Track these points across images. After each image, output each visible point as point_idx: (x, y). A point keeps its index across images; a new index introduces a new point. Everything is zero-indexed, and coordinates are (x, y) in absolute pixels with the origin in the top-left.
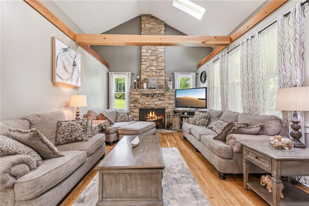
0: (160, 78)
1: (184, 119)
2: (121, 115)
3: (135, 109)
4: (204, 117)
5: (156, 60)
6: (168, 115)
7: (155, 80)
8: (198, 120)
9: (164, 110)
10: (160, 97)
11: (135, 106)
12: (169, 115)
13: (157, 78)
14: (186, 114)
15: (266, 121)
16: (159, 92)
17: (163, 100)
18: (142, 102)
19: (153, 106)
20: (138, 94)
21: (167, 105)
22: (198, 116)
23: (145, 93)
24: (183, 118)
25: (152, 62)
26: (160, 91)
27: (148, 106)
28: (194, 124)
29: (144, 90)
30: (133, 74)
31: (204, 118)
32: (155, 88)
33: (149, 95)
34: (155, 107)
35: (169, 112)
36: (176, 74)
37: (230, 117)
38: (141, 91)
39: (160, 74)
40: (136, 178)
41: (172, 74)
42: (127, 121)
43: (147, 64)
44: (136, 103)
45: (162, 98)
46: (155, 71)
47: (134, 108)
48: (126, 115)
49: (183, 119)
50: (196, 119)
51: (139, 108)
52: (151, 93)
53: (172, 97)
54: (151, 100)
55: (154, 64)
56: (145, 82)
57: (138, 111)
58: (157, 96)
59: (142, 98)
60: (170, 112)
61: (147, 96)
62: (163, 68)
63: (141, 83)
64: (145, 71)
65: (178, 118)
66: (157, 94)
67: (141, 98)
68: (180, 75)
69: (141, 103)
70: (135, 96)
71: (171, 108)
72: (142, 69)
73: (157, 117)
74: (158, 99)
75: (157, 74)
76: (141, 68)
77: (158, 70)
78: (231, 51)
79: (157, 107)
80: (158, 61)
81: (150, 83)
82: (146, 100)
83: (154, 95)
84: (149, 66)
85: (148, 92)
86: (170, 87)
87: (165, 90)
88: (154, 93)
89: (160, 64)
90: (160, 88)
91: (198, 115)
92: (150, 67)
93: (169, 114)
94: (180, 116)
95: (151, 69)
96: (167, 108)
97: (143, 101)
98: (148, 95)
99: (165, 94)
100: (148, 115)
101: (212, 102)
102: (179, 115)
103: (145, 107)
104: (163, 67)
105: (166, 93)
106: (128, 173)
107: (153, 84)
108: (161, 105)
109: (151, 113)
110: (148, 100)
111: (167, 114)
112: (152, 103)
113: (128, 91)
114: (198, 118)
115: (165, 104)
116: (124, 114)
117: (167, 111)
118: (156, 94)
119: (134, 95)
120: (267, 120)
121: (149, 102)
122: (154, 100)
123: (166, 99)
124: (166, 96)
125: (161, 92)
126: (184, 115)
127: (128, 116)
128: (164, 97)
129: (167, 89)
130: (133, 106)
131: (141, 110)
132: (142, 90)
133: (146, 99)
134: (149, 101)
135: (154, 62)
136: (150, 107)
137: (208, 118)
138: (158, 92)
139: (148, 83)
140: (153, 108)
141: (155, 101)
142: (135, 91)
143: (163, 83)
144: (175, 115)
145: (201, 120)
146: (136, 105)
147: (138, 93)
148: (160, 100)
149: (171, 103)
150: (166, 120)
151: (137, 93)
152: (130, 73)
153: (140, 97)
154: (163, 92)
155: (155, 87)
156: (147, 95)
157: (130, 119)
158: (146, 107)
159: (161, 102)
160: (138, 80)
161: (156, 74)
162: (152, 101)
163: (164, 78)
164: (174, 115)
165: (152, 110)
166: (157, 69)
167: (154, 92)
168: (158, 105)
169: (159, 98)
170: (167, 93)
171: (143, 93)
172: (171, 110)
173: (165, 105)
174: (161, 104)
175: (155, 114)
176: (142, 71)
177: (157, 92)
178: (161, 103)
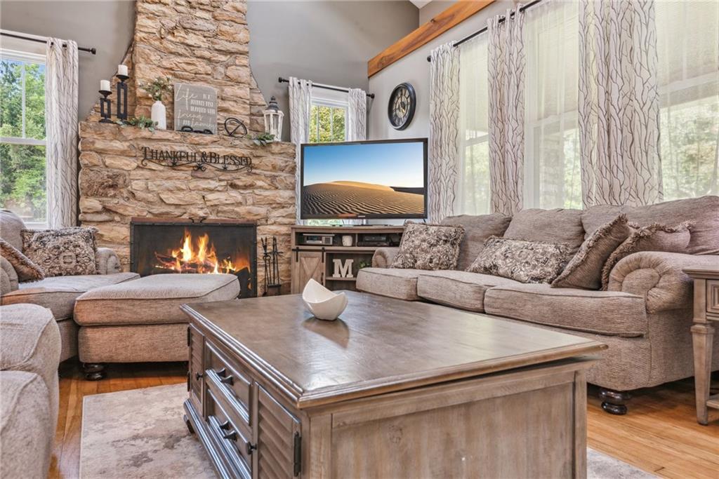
0: (229, 91)
1: (337, 262)
2: (50, 245)
3: (108, 226)
4: (443, 238)
5: (211, 9)
6: (270, 248)
7: (204, 96)
8: (422, 250)
9: (250, 228)
10: (234, 175)
11: (106, 210)
12: (275, 252)
13: (217, 91)
14: (347, 241)
15: (697, 211)
16: (230, 151)
17: (246, 187)
18: (147, 190)
19: (201, 213)
20: (123, 153)
21: (262, 210)
22: (422, 236)
23: (164, 149)
24: (334, 260)
25: (192, 11)
26: (235, 146)
27: (177, 212)
28: (410, 267)
29: (157, 135)
30: (94, 52)
31: (446, 241)
32: (209, 132)
33: (184, 161)
34: (212, 217)
35: (275, 239)
36: (296, 84)
37: (549, 225)
38: (138, 135)
39: (229, 73)
40: (491, 427)
41: (280, 80)
42: (91, 273)
43: (165, 15)
44: (112, 192)
45: (244, 179)
46: (207, 54)
47: (104, 217)
48: (82, 243)
49: (333, 264)
50: (415, 248)
51: (129, 220)
52: (190, 152)
53: (284, 174)
54: (193, 184)
55: (199, 22)
56: (159, 98)
57: (124, 232)
58: (220, 166)
59: (147, 173)
60: (277, 237)
61: (174, 166)
62: (241, 48)
63: (137, 101)
64: (157, 49)
65: (315, 261)
66: (221, 161)
67: (140, 172)
68: (311, 89)
69: (138, 194)
70: (108, 161)
71: (280, 224)
72: (139, 35)
73: (220, 262)
74: (224, 183)
75: (214, 69)
76: (133, 31)
77: (219, 51)
78: (532, 7)
79: (222, 218)
80: (218, 11)
81: (183, 104)
82: (169, 184)
83: (204, 161)
84: (176, 28)
85: (177, 148)
86: (273, 132)
87: (257, 142)
88: (203, 155)
89: (231, 30)
90: (230, 135)
91: (421, 233)
92: (183, 34)
93: (274, 245)
94: (323, 251)
95: (188, 45)
96: (263, 221)
97: (151, 185)
98: (174, 161)
99: (255, 161)
100: (174, 255)
101: (450, 192)
102: (320, 248)
103: (161, 214)
104: (240, 43)
105: (257, 157)
106: (460, 406)
107: (197, 113)
108: (237, 209)
109: (187, 241)
110: (178, 184)
111: (265, 247)
112: (196, 196)
113: (63, 130)
114: (425, 245)
115: (253, 204)
116: (71, 238)
117: (264, 232)
118: (214, 156)
119: (100, 152)
120: (702, 210)
121: (181, 195)
122: (203, 184)
123: (259, 183)
124: (257, 171)
125: (239, 152)
126: (342, 245)
127: (95, 249)
128: (249, 174)
129: (264, 142)
130: (100, 207)
131: (139, 228)
132: (145, 133)
133: (169, 178)
134: (180, 190)
135: (199, 13)
136: (186, 216)
137: (459, 241)
138: (223, 149)
139: (173, 103)
140: (204, 218)
141: (211, 191)
142: (107, 132)
143: (242, 113)
144: (301, 247)
145: (435, 249)
146: (111, 203)
147: (127, 144)
148: (234, 186)
149: (279, 200)
150: (261, 273)
151: (118, 145)
152: (73, 46)
153: (138, 167)
154: (246, 152)
155: (209, 126)
156: (169, 162)
157: (102, 262)
158: (167, 213)
159: (235, 195)
160: (123, 83)
161: (209, 69)
162: (197, 189)
163: (243, 92)
164: (297, 250)
165: (197, 228)
166: (217, 47)
167: (207, 150)
168: (225, 208)
169: (228, 176)
170: (264, 160)
171: (153, 146)
172: (284, 230)
173: (255, 209)
174: (239, 204)
175: (208, 247)
176: (140, 47)
177: (220, 150)
178: (240, 198)
